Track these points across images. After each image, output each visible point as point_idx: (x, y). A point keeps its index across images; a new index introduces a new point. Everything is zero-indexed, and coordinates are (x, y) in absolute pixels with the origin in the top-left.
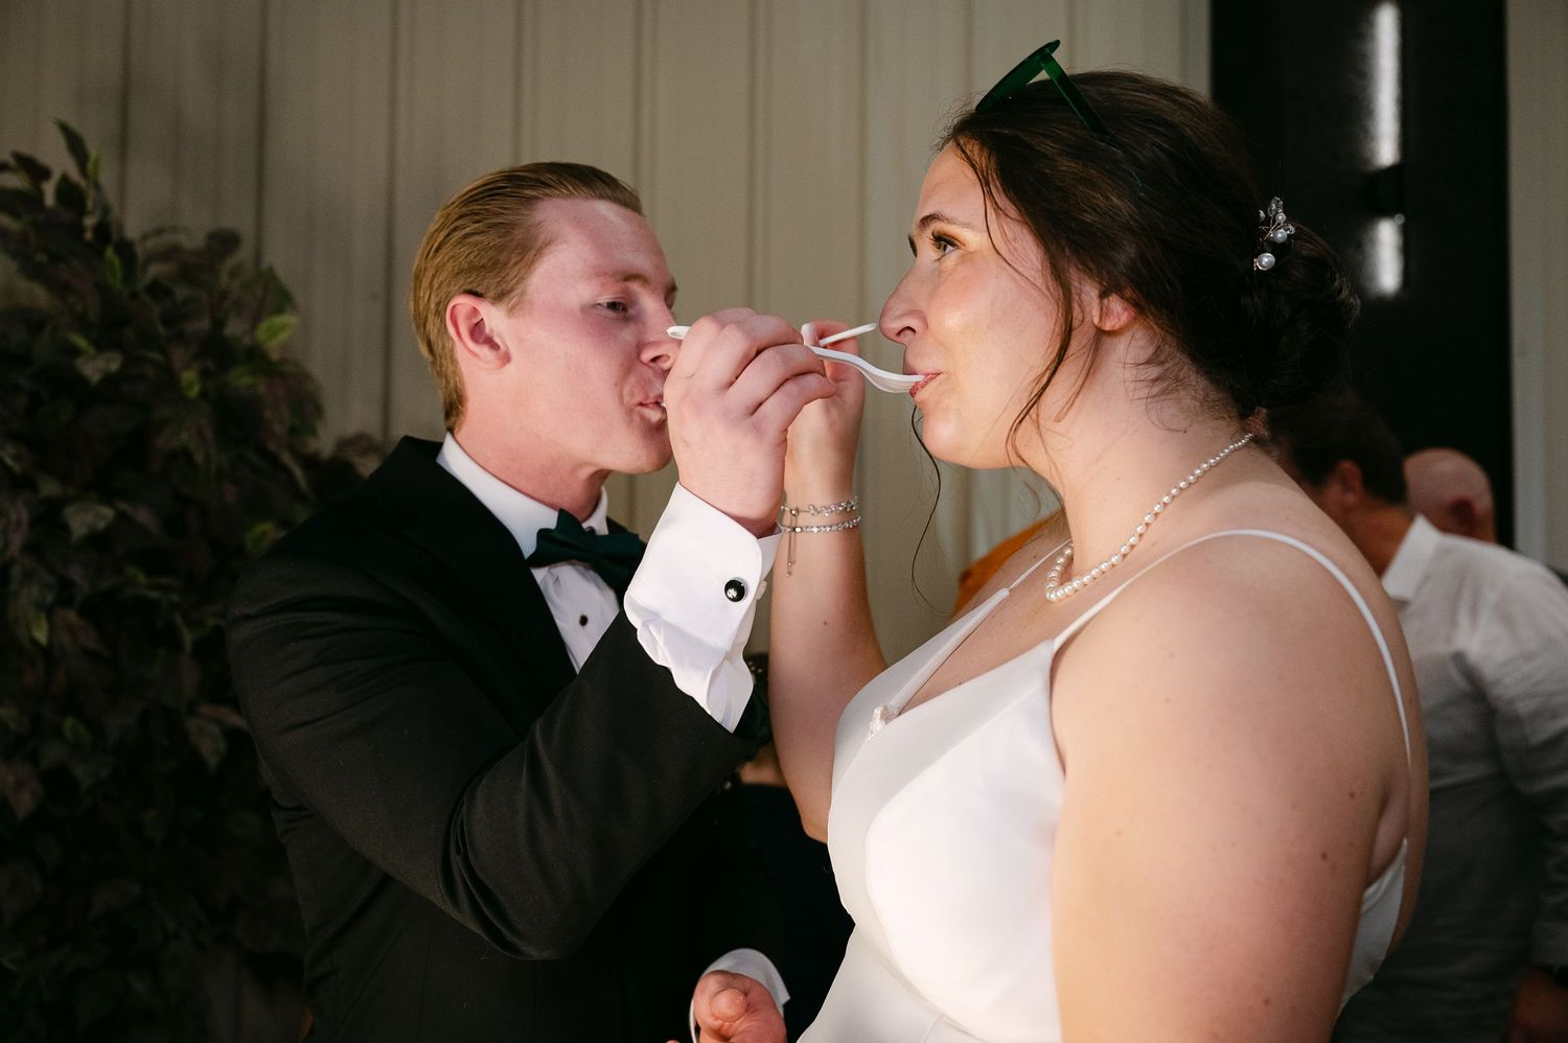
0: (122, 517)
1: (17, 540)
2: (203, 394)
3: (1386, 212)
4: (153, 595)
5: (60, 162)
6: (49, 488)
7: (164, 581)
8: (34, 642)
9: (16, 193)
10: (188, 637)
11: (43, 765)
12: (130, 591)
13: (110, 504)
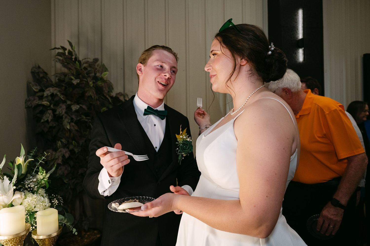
0: (81, 107)
1: (64, 111)
2: (93, 86)
3: (301, 47)
4: (86, 120)
5: (68, 47)
6: (69, 102)
7: (88, 118)
8: (67, 128)
9: (61, 53)
11: (70, 149)
12: (83, 120)
13: (79, 105)
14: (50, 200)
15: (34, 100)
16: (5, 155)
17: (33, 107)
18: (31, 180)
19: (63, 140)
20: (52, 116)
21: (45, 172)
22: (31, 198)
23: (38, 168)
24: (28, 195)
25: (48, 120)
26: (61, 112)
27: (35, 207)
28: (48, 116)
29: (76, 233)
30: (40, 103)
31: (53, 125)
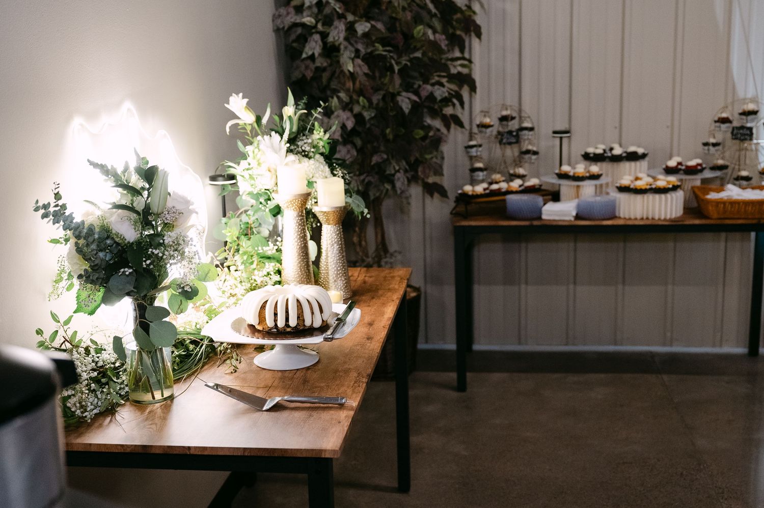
0: (373, 26)
1: (342, 35)
4: (384, 53)
7: (388, 48)
8: (349, 71)
10: (396, 68)
11: (355, 112)
12: (377, 52)
13: (369, 22)
14: (332, 170)
15: (288, 14)
16: (269, 104)
17: (286, 28)
18: (305, 141)
19: (342, 95)
20: (320, 46)
21: (322, 130)
22: (307, 164)
23: (313, 125)
24: (303, 161)
25: (313, 54)
26: (336, 38)
27: (313, 177)
28: (314, 47)
29: (369, 216)
30: (298, 21)
31: (322, 64)
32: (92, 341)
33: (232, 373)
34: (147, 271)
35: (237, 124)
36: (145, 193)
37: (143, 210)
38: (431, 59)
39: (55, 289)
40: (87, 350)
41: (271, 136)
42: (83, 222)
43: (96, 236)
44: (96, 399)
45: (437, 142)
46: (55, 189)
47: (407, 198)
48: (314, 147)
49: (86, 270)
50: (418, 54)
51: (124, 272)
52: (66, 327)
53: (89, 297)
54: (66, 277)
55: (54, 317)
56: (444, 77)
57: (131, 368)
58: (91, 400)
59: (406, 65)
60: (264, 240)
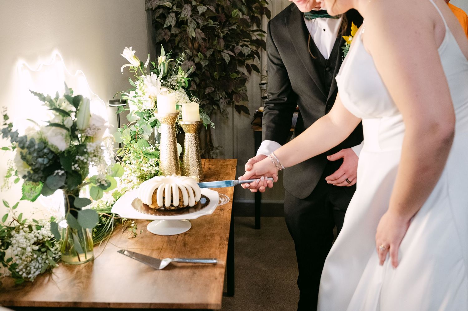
0: (208, 8)
1: (189, 14)
4: (214, 26)
6: (194, 3)
7: (216, 23)
8: (192, 36)
10: (222, 35)
12: (210, 25)
13: (206, 6)
14: (190, 98)
16: (149, 55)
17: (153, 9)
18: (173, 79)
19: (187, 51)
20: (175, 21)
21: (183, 72)
22: (174, 93)
23: (178, 69)
24: (172, 91)
25: (171, 25)
27: (178, 102)
29: (214, 127)
30: (161, 5)
31: (175, 32)
32: (34, 220)
33: (133, 238)
34: (76, 172)
35: (129, 67)
36: (73, 115)
37: (71, 127)
38: (241, 31)
39: (6, 183)
40: (30, 227)
41: (151, 75)
42: (26, 137)
43: (36, 147)
44: (38, 264)
45: (243, 81)
46: (4, 111)
47: (226, 114)
48: (178, 83)
49: (29, 172)
50: (234, 27)
51: (58, 173)
52: (14, 211)
53: (31, 190)
54: (14, 174)
55: (5, 204)
56: (248, 41)
57: (63, 239)
58: (34, 264)
59: (227, 33)
60: (146, 143)
